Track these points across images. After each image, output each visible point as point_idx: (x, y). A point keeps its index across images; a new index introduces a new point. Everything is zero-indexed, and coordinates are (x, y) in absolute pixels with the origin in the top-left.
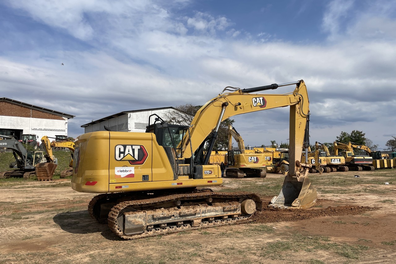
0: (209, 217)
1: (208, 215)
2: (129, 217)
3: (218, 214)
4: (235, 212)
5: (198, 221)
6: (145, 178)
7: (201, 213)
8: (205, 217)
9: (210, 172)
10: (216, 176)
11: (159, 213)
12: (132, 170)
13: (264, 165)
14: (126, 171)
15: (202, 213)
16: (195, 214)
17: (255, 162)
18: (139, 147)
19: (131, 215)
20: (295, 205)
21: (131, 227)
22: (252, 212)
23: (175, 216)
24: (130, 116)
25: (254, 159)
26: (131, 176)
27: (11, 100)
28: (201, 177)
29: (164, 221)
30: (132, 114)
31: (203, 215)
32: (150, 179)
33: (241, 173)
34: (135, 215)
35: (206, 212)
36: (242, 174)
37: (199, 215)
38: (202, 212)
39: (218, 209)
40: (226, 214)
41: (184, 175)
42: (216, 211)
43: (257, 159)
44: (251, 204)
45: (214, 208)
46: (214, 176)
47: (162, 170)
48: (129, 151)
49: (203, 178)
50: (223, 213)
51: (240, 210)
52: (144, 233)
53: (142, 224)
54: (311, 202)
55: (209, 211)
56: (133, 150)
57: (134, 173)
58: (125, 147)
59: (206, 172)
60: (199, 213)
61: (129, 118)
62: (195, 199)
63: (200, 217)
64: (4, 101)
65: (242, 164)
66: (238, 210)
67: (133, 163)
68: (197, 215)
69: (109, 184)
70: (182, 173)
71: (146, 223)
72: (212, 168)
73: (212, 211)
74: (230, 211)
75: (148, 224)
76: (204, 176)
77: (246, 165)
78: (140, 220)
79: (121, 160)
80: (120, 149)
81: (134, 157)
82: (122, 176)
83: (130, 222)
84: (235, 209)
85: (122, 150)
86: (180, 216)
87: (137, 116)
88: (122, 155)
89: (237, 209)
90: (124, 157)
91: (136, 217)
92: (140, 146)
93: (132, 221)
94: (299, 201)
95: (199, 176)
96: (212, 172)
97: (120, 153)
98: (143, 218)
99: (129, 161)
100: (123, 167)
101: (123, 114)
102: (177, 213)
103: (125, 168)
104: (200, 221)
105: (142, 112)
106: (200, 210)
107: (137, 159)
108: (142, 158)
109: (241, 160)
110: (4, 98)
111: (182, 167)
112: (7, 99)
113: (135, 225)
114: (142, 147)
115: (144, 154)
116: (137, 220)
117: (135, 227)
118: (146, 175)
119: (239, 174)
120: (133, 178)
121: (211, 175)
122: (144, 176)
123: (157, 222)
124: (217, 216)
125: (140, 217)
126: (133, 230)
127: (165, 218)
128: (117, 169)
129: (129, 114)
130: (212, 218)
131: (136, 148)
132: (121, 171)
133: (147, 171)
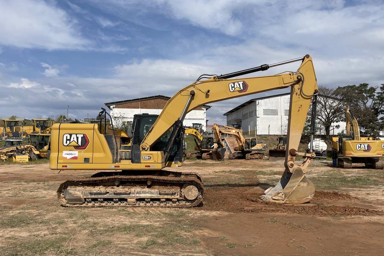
0: (145, 197)
1: (142, 196)
2: (70, 190)
3: (154, 196)
4: (173, 196)
5: (132, 200)
6: (87, 160)
7: (135, 194)
8: (139, 197)
9: (149, 158)
10: (155, 161)
11: (96, 189)
12: (76, 153)
13: (379, 154)
14: (71, 154)
15: (137, 194)
16: (130, 194)
17: (365, 151)
18: (82, 136)
19: (72, 189)
20: (276, 198)
21: (71, 198)
22: (192, 198)
23: (110, 193)
24: (258, 103)
25: (364, 147)
26: (75, 158)
27: (164, 97)
28: (139, 162)
29: (100, 196)
30: (260, 101)
31: (137, 195)
32: (91, 161)
33: (347, 163)
34: (75, 189)
35: (141, 193)
36: (350, 164)
37: (133, 195)
38: (137, 192)
39: (154, 192)
40: (163, 196)
41: (126, 159)
42: (151, 193)
43: (368, 146)
44: (193, 190)
45: (150, 190)
46: (153, 161)
47: (101, 155)
48: (74, 139)
49: (141, 163)
50: (159, 195)
51: (179, 194)
52: (84, 204)
53: (80, 197)
54: (304, 197)
55: (145, 193)
56: (77, 138)
57: (77, 156)
58: (71, 135)
59: (144, 158)
60: (133, 193)
61: (258, 105)
62: (139, 180)
63: (134, 196)
64: (160, 98)
65: (347, 152)
66: (177, 194)
67: (77, 148)
68: (131, 195)
69: (58, 163)
70: (124, 158)
71: (83, 196)
72: (151, 154)
73: (147, 193)
74: (168, 194)
75: (85, 197)
76: (142, 161)
77: (353, 153)
78: (78, 193)
79: (67, 146)
80: (67, 137)
81: (78, 143)
82: (68, 158)
83: (70, 194)
84: (173, 194)
85: (68, 138)
86: (115, 194)
87: (265, 103)
88: (68, 142)
89: (175, 193)
90: (70, 143)
91: (76, 190)
92: (83, 134)
93: (72, 193)
94: (283, 195)
95: (136, 161)
96: (151, 158)
97: (67, 140)
98: (81, 192)
99: (74, 146)
100: (69, 151)
101: (252, 102)
102: (111, 191)
103: (70, 152)
104: (134, 200)
105: (270, 99)
106: (135, 191)
107: (80, 145)
108: (85, 145)
109: (347, 147)
110: (160, 96)
111: (124, 152)
112: (162, 96)
113: (75, 196)
114: (84, 135)
115: (86, 141)
116: (76, 193)
117: (74, 198)
118: (87, 158)
119: (345, 163)
120: (77, 160)
121: (150, 160)
122: (85, 159)
123: (93, 196)
124: (152, 197)
125: (79, 191)
126: (73, 200)
127: (100, 194)
128: (65, 152)
129: (257, 102)
130: (148, 199)
131: (80, 136)
132: (68, 154)
133: (88, 155)
